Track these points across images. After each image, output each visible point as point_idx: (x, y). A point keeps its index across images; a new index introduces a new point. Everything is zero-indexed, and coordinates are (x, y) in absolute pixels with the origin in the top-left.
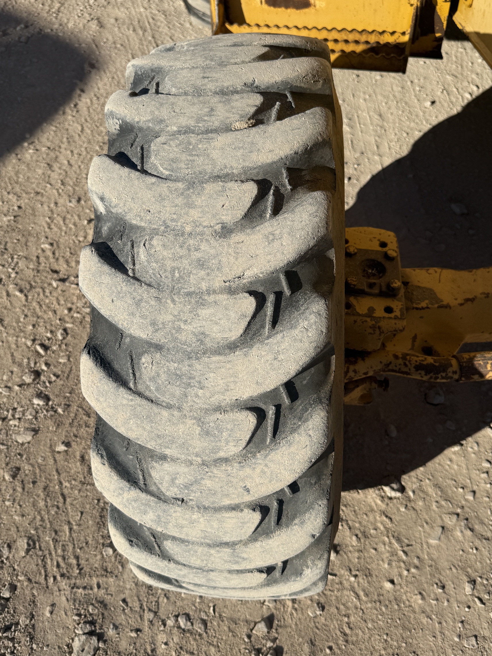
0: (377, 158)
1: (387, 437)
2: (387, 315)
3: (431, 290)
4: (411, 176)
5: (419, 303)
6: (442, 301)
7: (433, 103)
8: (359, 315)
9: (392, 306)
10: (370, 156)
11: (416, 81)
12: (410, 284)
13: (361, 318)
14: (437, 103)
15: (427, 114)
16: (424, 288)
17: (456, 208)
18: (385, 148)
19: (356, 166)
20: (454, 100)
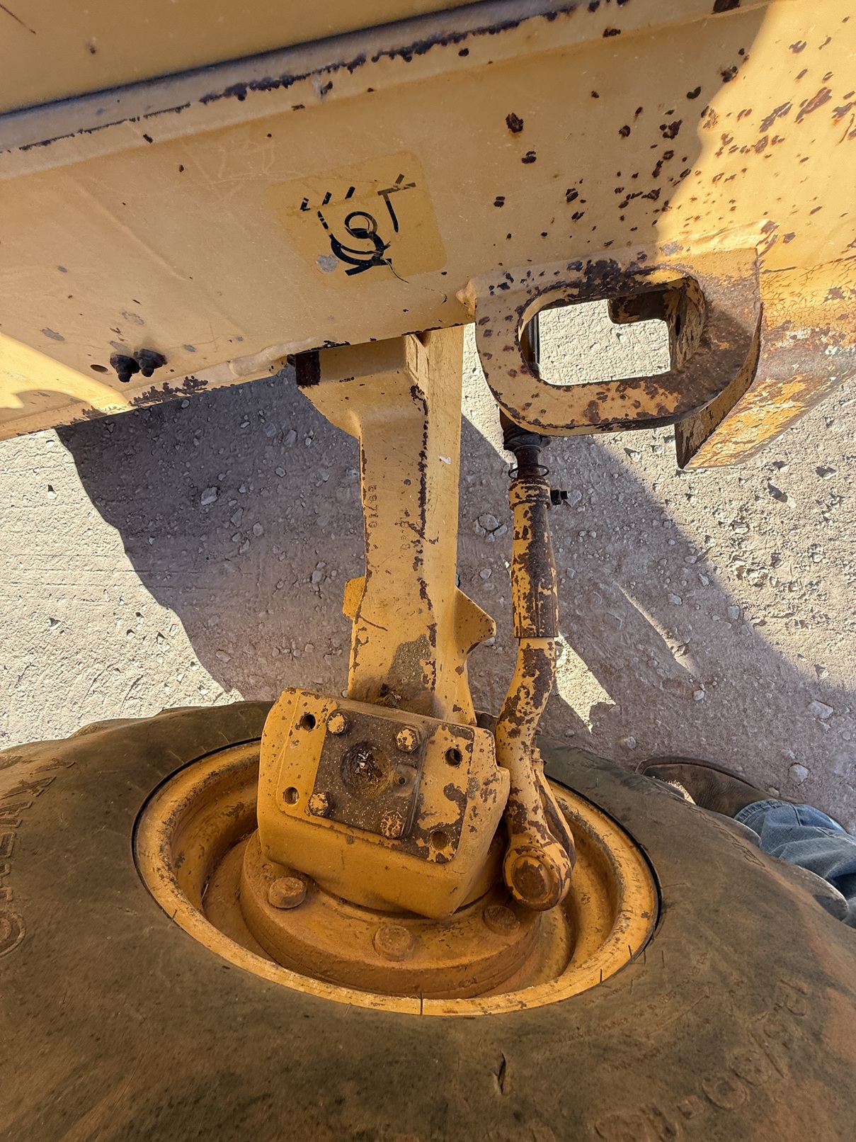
0: (116, 575)
1: (494, 647)
2: (464, 764)
3: (400, 648)
4: (151, 540)
5: (425, 677)
6: (423, 637)
7: (51, 489)
8: (459, 822)
9: (445, 749)
10: (111, 582)
11: (13, 501)
12: (386, 683)
13: (466, 818)
14: (52, 484)
15: (66, 500)
16: (396, 658)
17: (208, 500)
18: (104, 563)
19: (122, 603)
20: (52, 463)
